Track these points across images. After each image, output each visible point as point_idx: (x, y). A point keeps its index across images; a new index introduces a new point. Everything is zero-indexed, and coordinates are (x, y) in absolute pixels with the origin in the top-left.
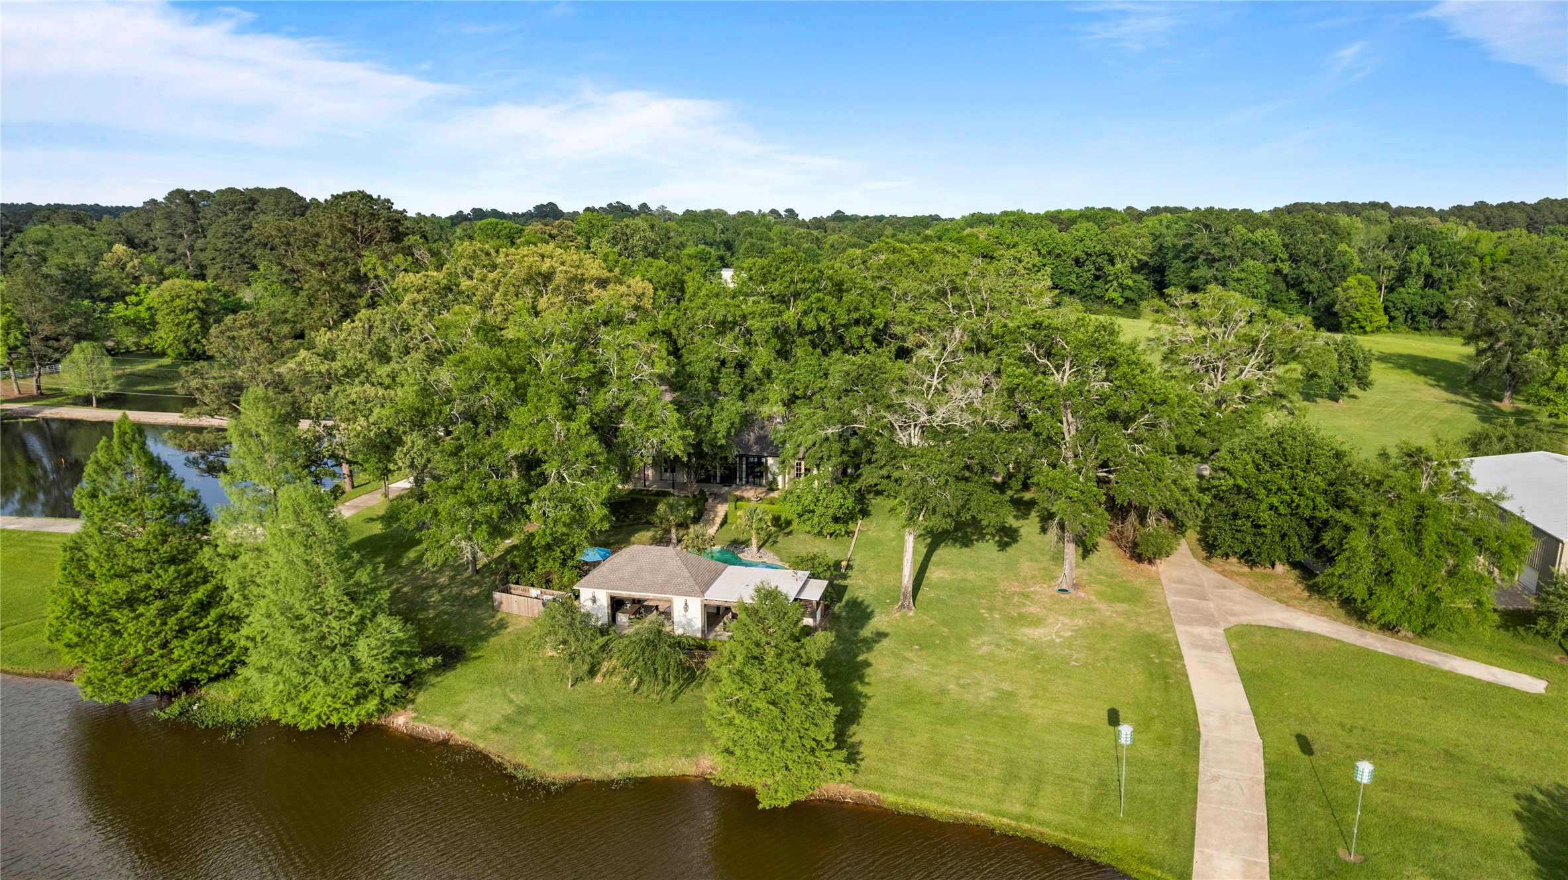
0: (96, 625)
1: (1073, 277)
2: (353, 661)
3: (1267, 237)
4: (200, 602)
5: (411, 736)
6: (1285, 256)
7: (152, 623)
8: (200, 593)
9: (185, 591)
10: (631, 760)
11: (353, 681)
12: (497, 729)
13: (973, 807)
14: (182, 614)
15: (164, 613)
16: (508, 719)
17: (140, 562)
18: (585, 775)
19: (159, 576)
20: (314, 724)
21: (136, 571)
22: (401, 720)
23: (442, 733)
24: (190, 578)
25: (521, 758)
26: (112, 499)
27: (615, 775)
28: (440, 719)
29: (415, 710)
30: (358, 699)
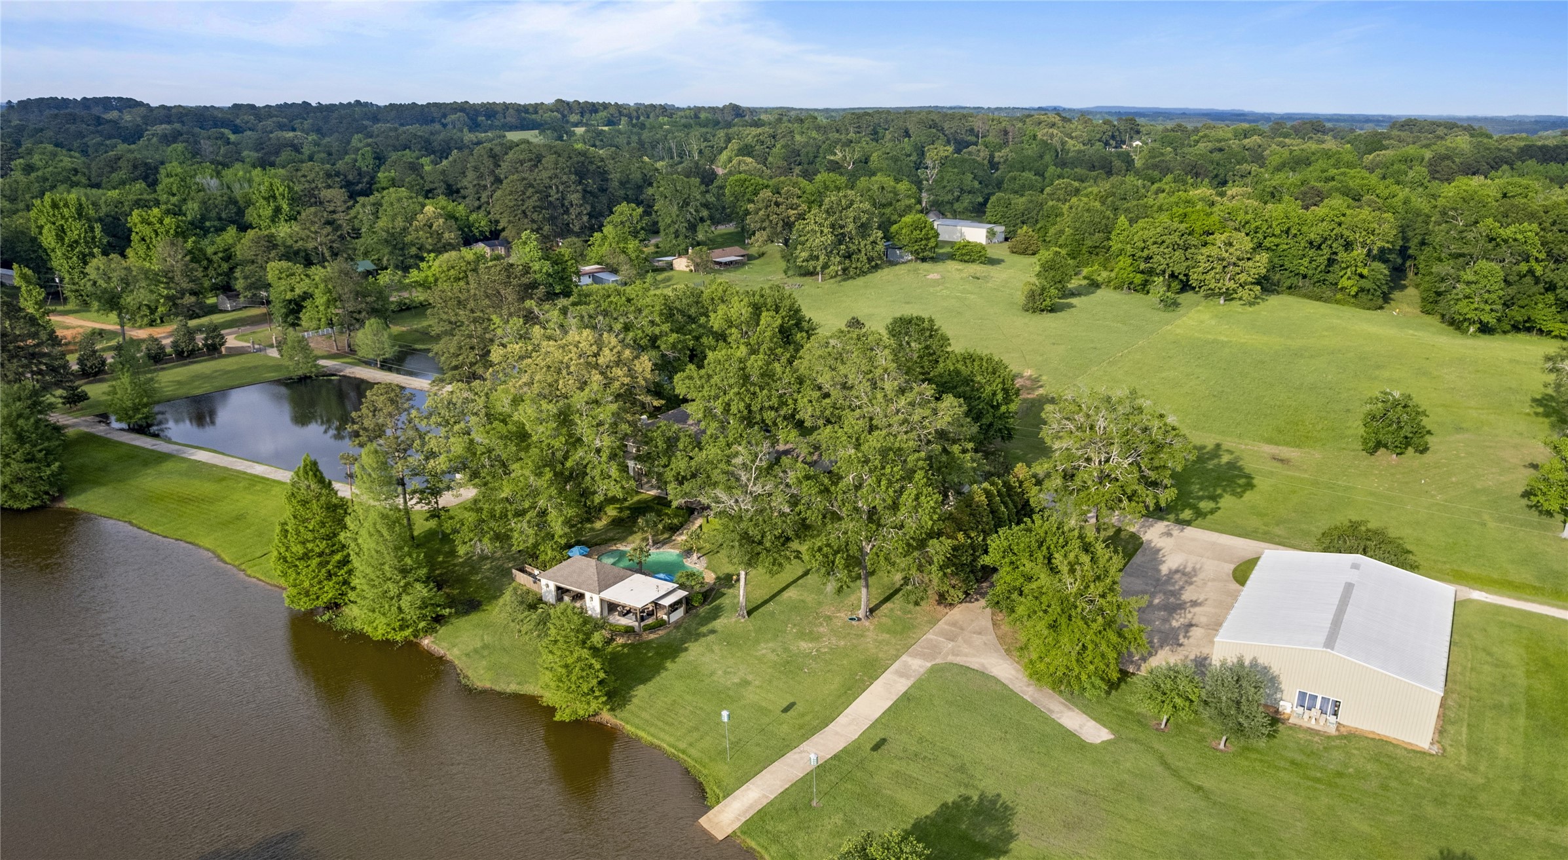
0: (289, 568)
1: (1305, 262)
2: (399, 608)
3: (1522, 232)
4: (339, 562)
5: (427, 651)
6: (1542, 256)
7: (314, 571)
8: (338, 557)
9: (333, 552)
10: (519, 684)
11: (399, 618)
12: (467, 655)
13: (663, 740)
14: (330, 567)
15: (322, 565)
16: (476, 651)
17: (310, 536)
18: (493, 687)
19: (318, 546)
20: (380, 638)
21: (309, 541)
22: (426, 642)
23: (442, 652)
24: (335, 548)
25: (470, 673)
26: (298, 502)
27: (508, 690)
28: (445, 644)
29: (435, 637)
30: (402, 628)
